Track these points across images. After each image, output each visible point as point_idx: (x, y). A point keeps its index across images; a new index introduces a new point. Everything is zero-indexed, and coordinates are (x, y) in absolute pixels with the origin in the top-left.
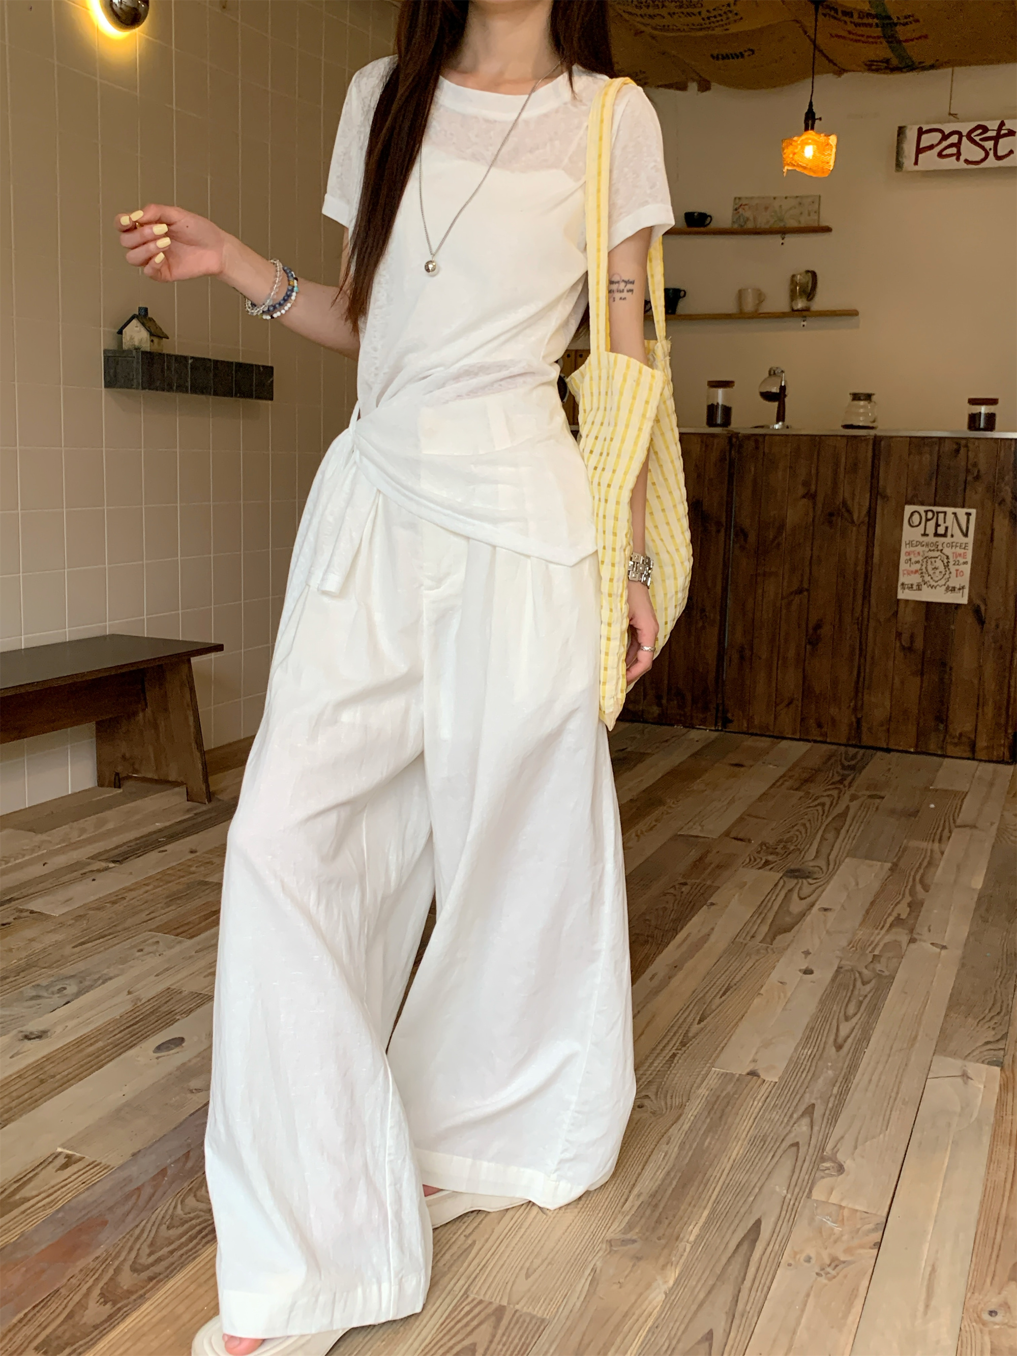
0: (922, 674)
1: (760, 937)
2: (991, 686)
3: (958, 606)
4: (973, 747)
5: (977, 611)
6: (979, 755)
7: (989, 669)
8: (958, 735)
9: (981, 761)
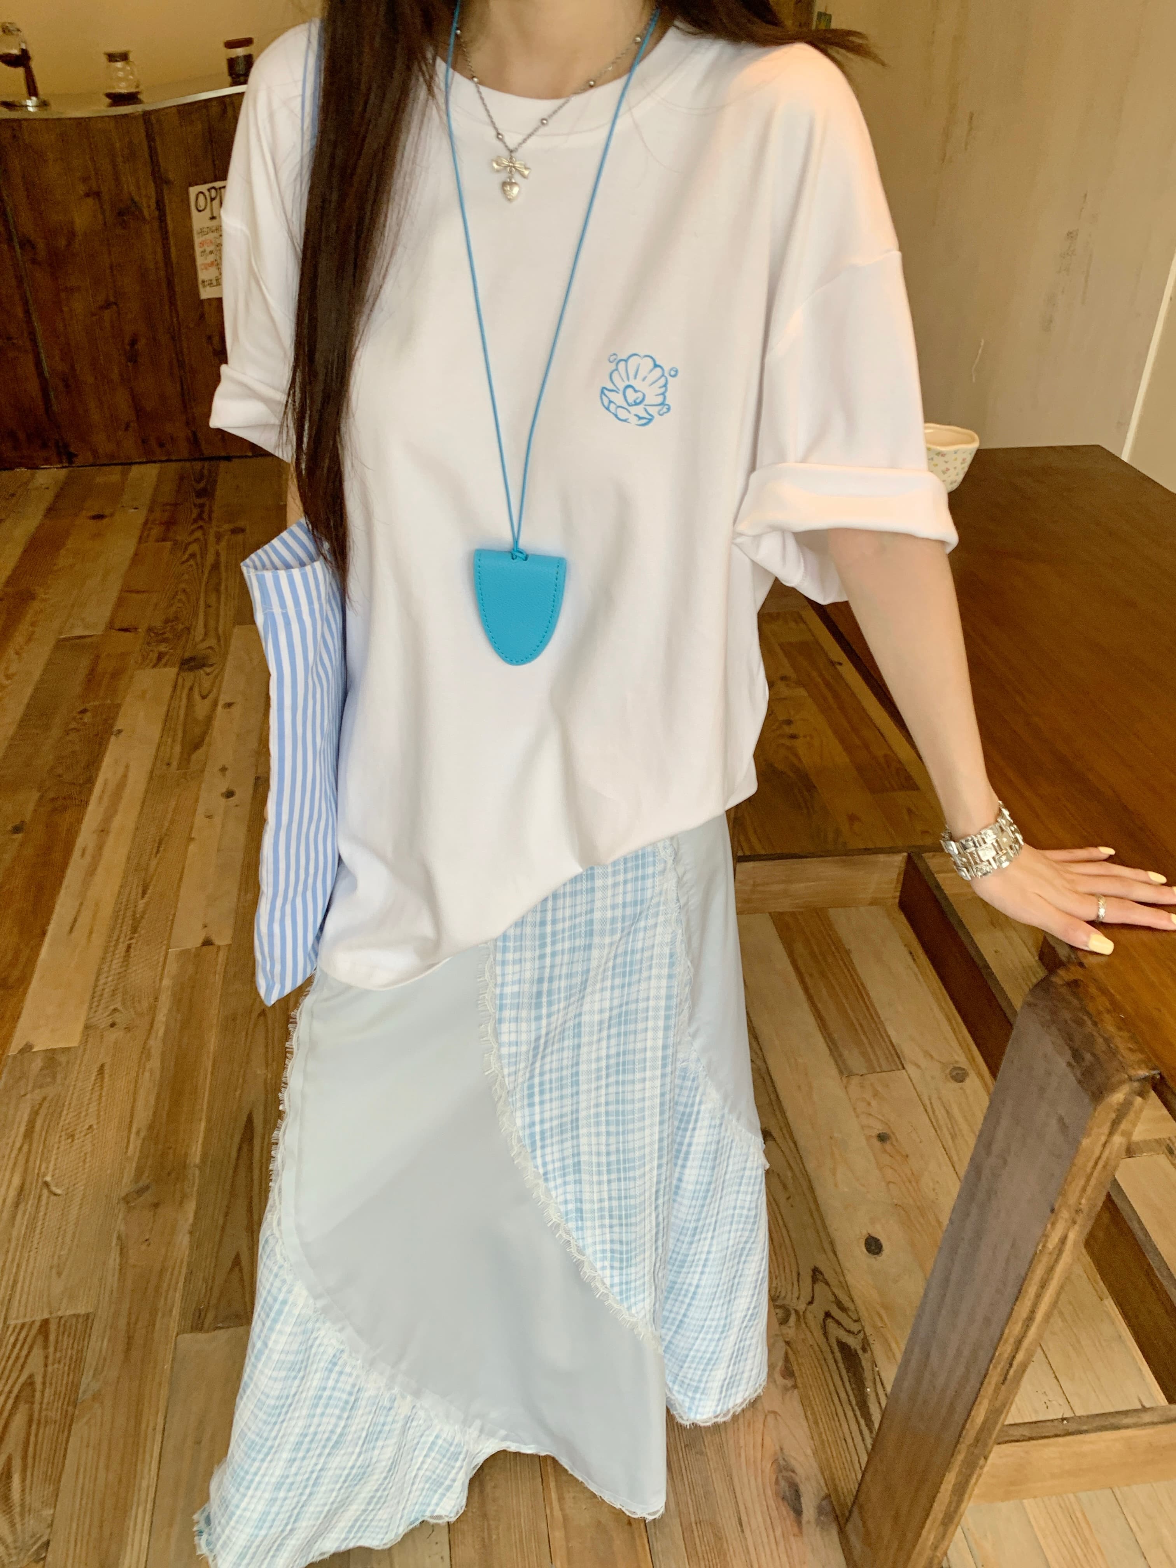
1: (175, 764)
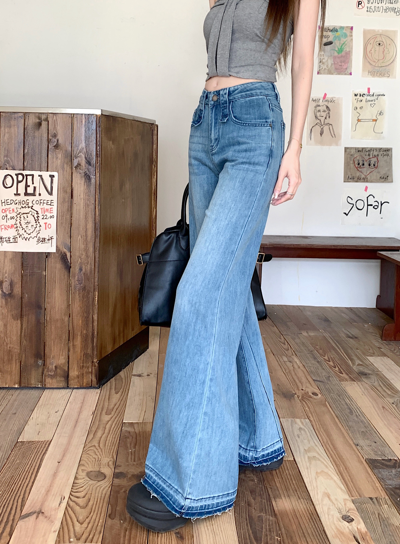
0: (21, 317)
2: (78, 321)
3: (48, 255)
4: (67, 377)
5: (63, 258)
6: (73, 383)
7: (77, 307)
8: (54, 368)
9: (74, 388)
